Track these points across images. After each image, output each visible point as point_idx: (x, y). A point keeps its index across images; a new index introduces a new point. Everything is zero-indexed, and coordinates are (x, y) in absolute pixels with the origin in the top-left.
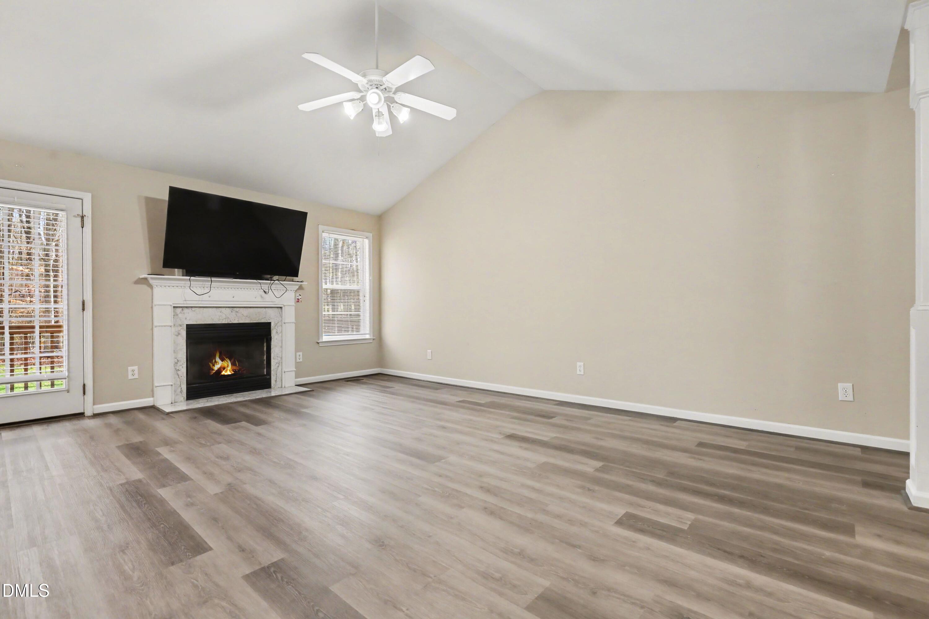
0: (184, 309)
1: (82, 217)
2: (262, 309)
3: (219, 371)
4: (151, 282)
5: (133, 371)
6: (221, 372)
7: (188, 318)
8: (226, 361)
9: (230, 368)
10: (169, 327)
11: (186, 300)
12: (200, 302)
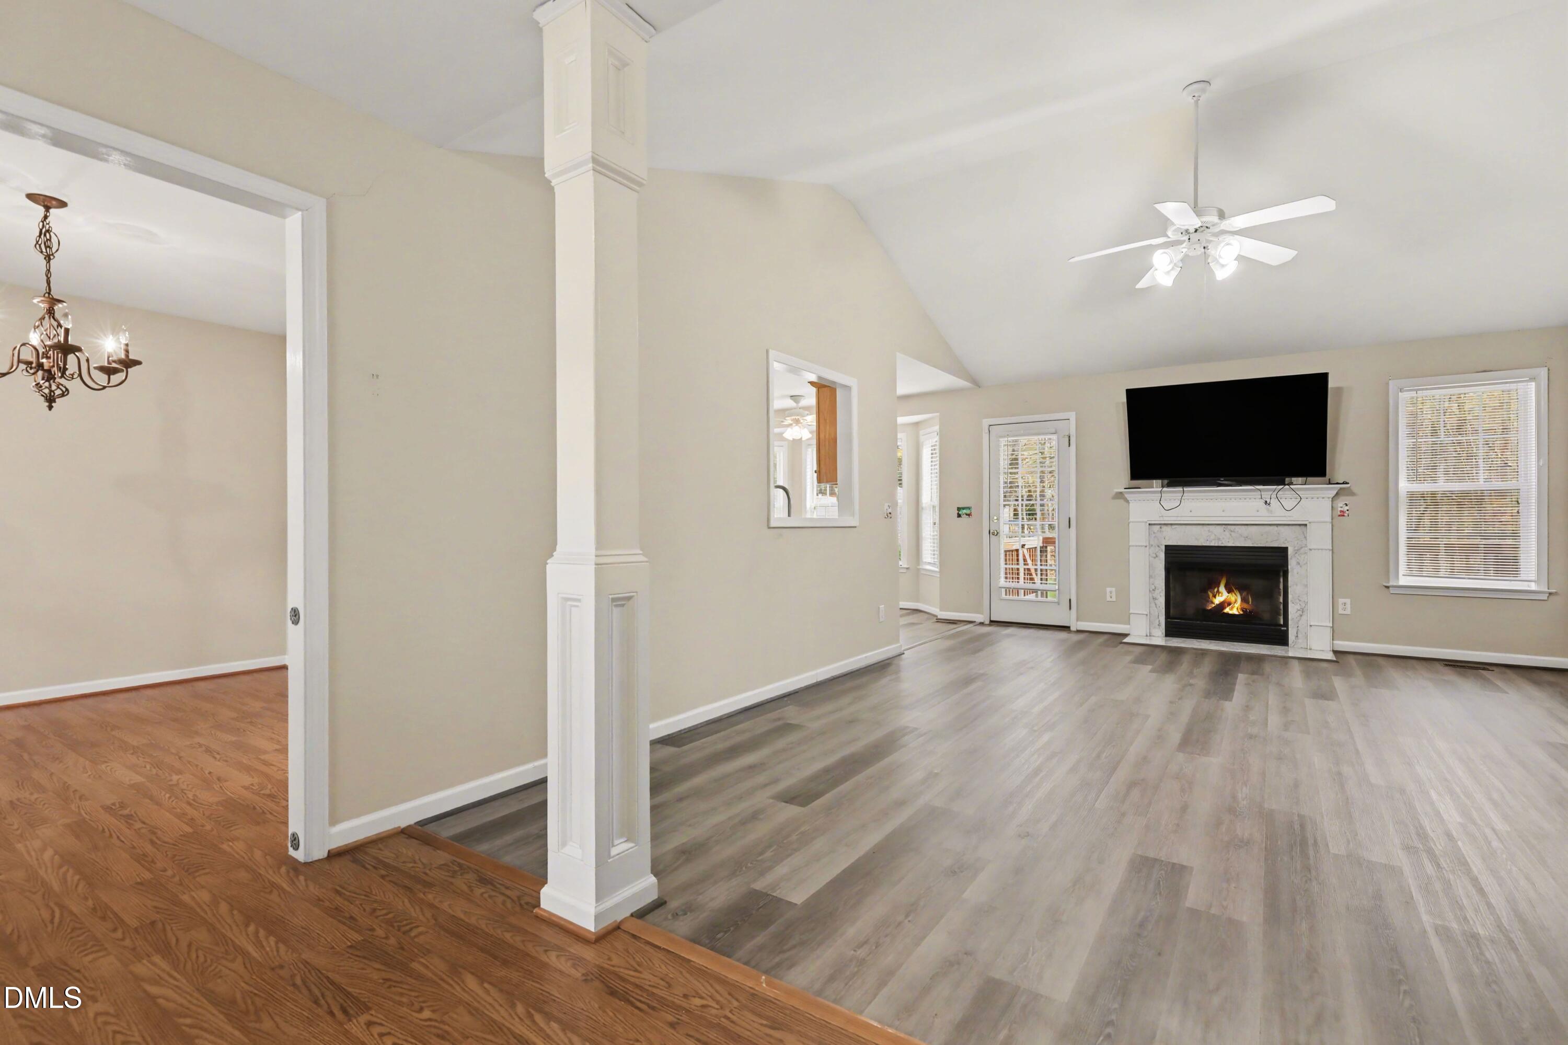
0: (1161, 526)
1: (1069, 436)
2: (1271, 528)
3: (1222, 605)
4: (1126, 496)
5: (1111, 592)
6: (1225, 608)
7: (1167, 538)
8: (1233, 594)
9: (1238, 604)
10: (1143, 547)
11: (1162, 516)
12: (1179, 519)
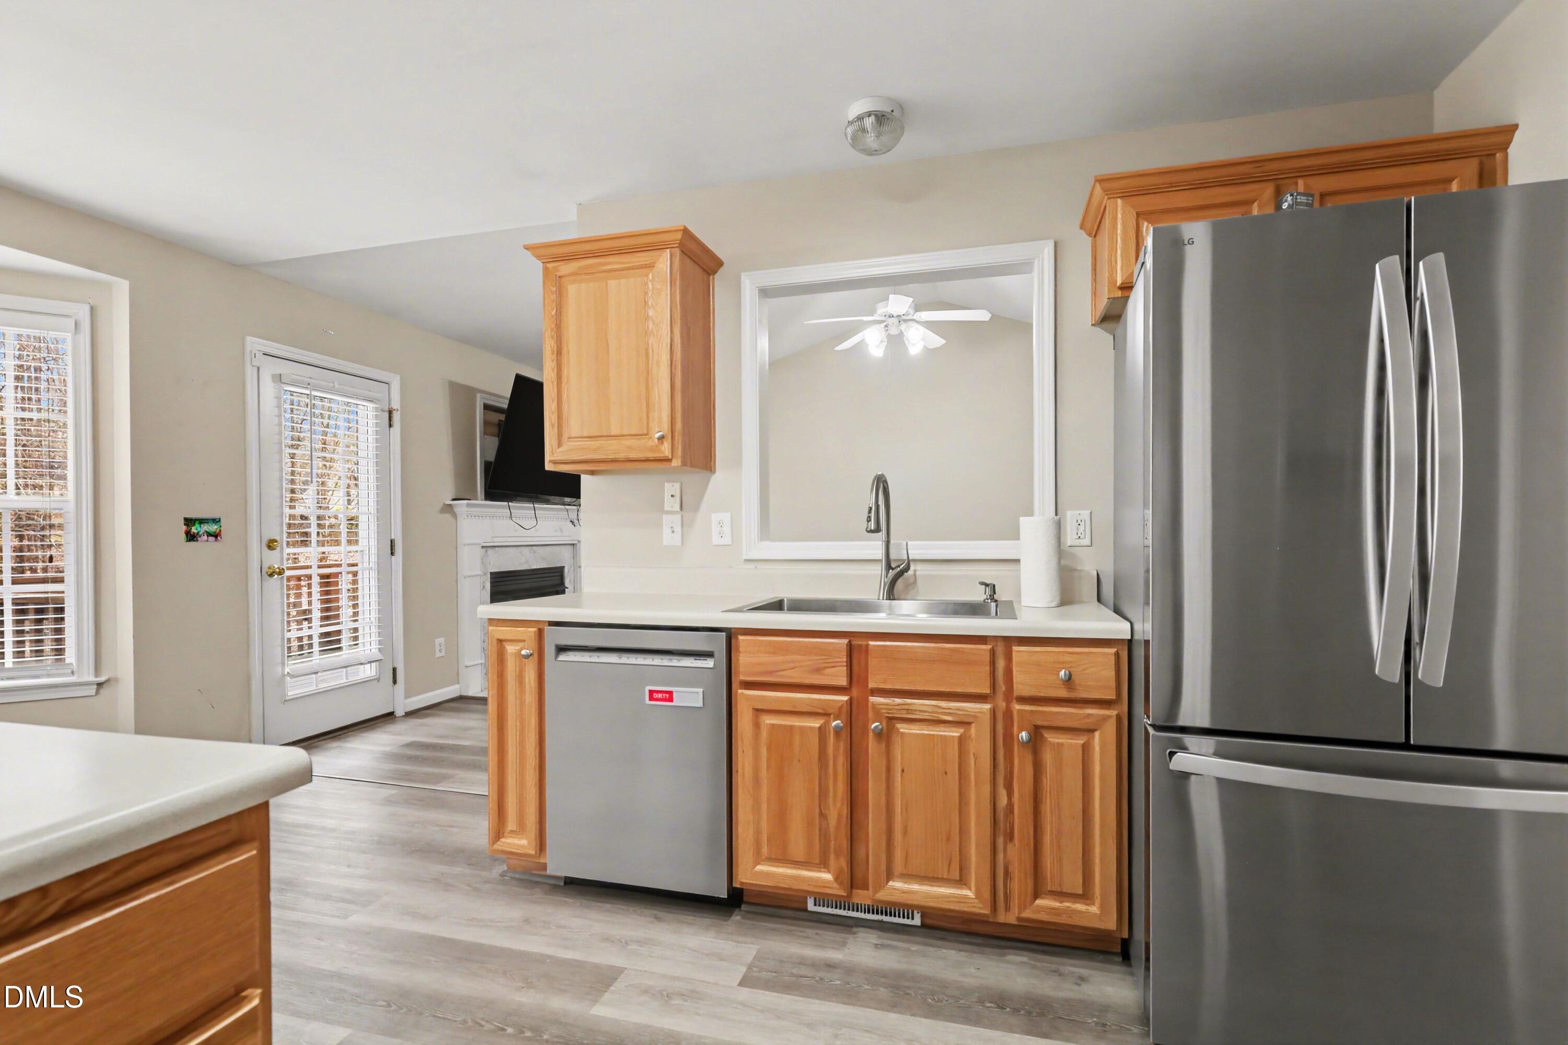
0: (488, 549)
1: (390, 412)
2: (557, 547)
4: (456, 510)
5: (440, 645)
7: (493, 565)
10: (478, 577)
11: (490, 537)
